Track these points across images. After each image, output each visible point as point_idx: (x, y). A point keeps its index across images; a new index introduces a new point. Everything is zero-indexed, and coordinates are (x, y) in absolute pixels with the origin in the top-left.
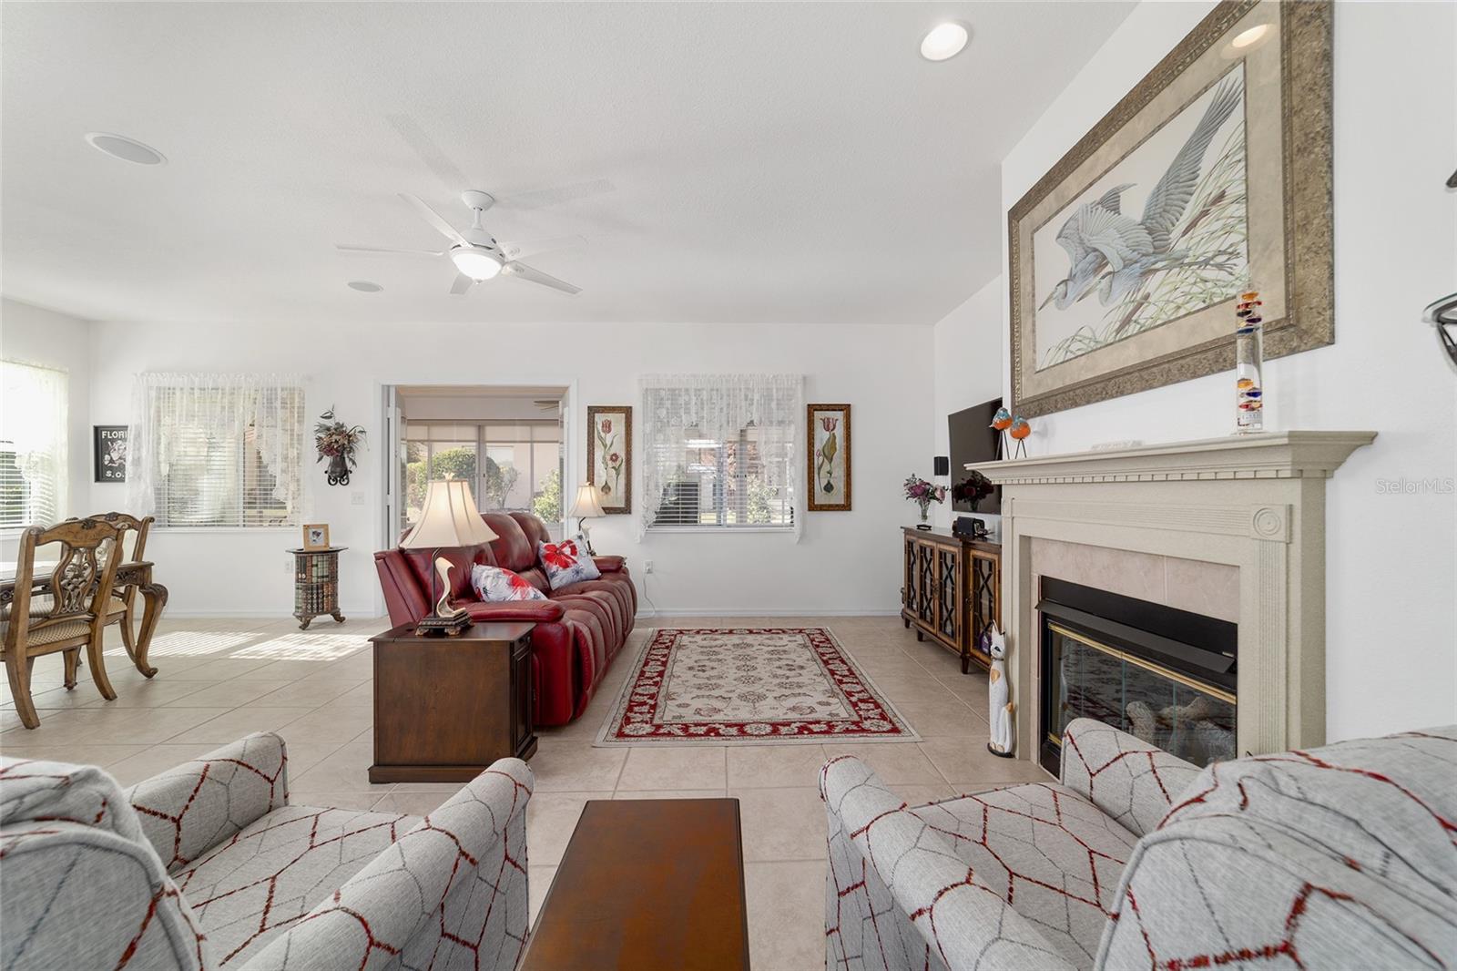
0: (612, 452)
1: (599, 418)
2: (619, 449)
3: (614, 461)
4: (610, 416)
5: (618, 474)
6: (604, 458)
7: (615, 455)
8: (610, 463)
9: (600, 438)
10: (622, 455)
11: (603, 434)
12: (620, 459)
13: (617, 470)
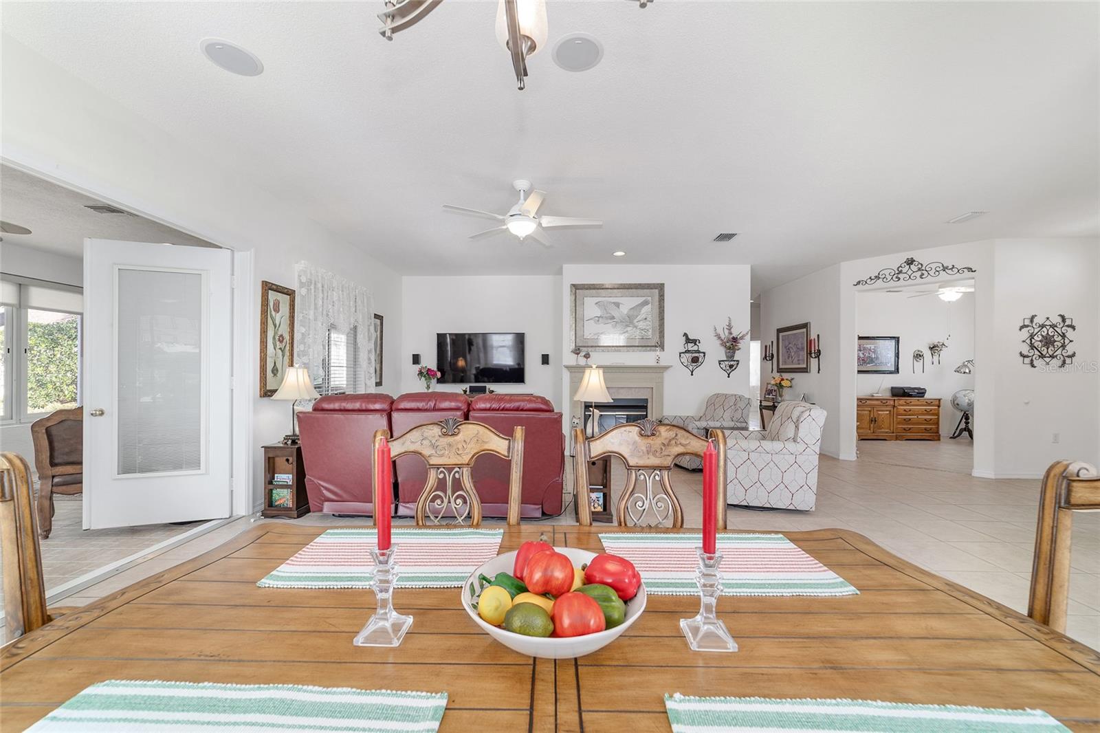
0: (279, 333)
1: (273, 296)
2: (284, 330)
3: (281, 342)
4: (280, 296)
5: (283, 356)
6: (274, 338)
7: (281, 336)
8: (278, 343)
9: (271, 315)
10: (287, 337)
11: (273, 313)
12: (285, 341)
13: (283, 350)
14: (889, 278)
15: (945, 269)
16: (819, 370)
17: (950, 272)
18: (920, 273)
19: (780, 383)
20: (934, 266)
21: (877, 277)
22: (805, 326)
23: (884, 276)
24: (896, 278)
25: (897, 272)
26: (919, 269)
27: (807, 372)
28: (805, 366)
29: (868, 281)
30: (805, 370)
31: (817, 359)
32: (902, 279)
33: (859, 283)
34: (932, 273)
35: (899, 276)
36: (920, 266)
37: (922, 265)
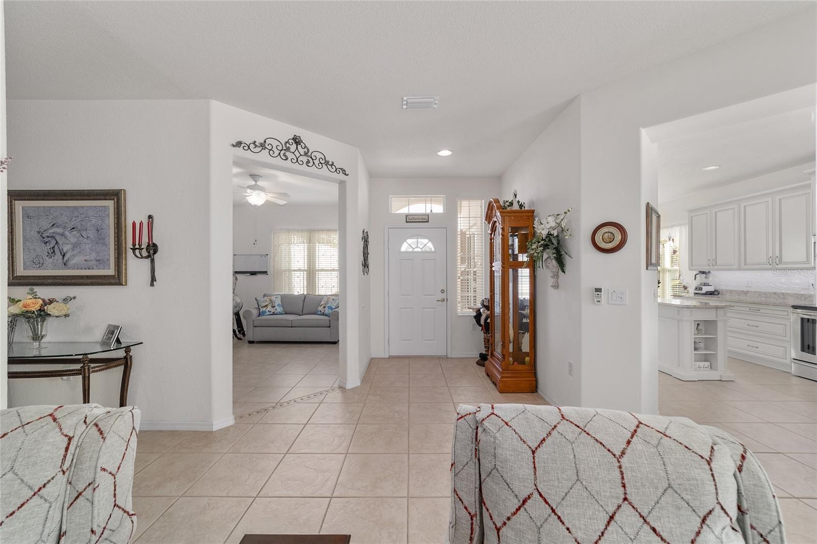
14: (277, 152)
15: (327, 163)
16: (153, 279)
17: (330, 167)
18: (305, 159)
19: (41, 310)
20: (319, 156)
21: (263, 146)
22: (116, 196)
23: (270, 147)
24: (284, 155)
25: (284, 148)
26: (306, 154)
27: (121, 284)
28: (111, 271)
29: (252, 146)
30: (117, 280)
31: (148, 261)
32: (289, 159)
33: (239, 144)
34: (317, 162)
35: (288, 154)
36: (306, 150)
37: (308, 150)
